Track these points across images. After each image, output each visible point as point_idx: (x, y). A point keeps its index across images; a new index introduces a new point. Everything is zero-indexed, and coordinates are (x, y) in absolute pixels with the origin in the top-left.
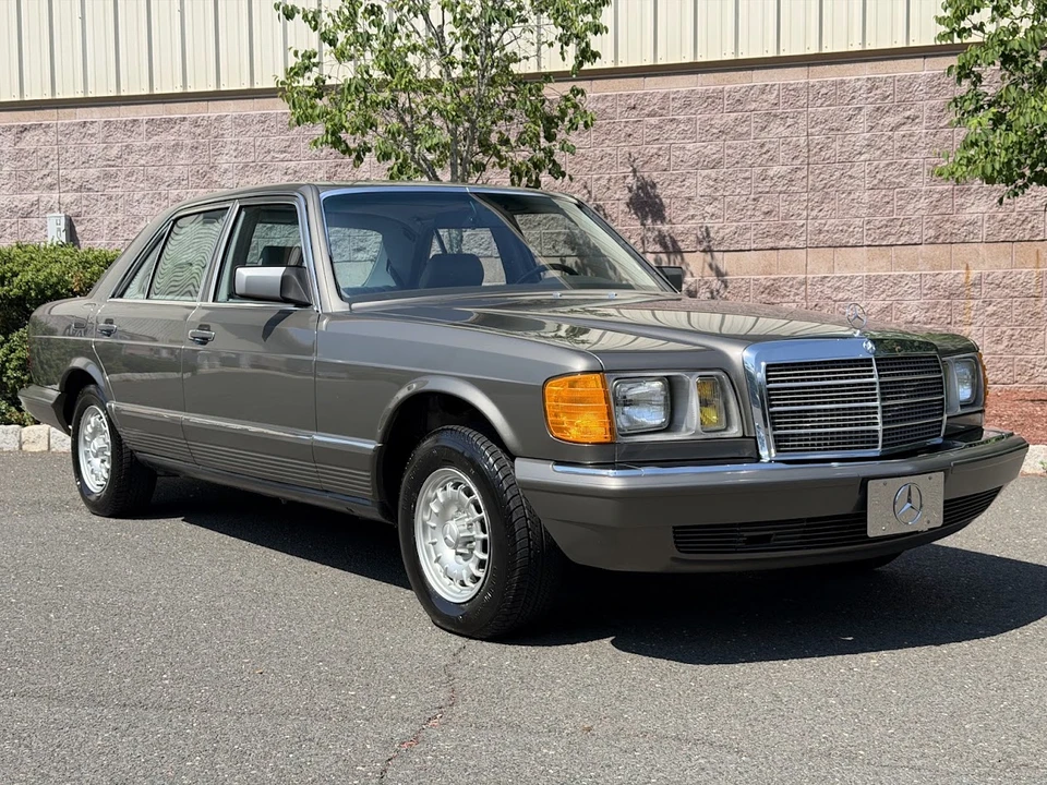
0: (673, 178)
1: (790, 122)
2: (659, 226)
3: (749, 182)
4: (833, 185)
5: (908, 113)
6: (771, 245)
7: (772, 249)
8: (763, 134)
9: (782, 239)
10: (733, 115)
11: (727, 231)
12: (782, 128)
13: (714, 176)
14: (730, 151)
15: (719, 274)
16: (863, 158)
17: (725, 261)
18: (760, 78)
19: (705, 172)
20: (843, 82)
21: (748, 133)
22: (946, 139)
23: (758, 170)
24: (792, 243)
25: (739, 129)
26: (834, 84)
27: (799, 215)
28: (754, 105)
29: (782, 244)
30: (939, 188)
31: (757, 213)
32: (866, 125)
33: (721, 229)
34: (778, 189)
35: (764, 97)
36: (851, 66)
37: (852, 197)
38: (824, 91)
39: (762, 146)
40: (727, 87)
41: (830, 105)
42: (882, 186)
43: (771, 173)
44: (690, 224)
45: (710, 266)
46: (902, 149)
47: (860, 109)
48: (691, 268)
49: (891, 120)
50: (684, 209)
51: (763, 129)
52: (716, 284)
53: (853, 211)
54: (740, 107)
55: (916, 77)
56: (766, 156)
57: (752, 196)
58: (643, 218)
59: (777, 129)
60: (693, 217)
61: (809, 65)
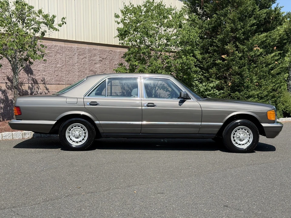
0: (35, 65)
1: (61, 54)
2: (32, 76)
3: (53, 68)
4: (70, 70)
5: (84, 56)
6: (58, 83)
7: (58, 84)
8: (56, 57)
9: (60, 82)
10: (49, 51)
11: (48, 79)
12: (59, 56)
13: (45, 65)
14: (48, 60)
15: (47, 89)
16: (76, 65)
17: (48, 86)
18: (54, 43)
19: (43, 64)
20: (72, 47)
21: (52, 56)
22: (92, 63)
23: (55, 65)
24: (63, 83)
25: (50, 55)
26: (70, 47)
27: (64, 77)
28: (53, 50)
29: (61, 83)
30: (91, 73)
31: (55, 75)
32: (76, 58)
33: (47, 79)
34: (59, 70)
35: (55, 48)
36: (73, 44)
37: (74, 73)
38: (68, 48)
39: (55, 59)
40: (47, 44)
41: (69, 52)
42: (80, 71)
43: (58, 66)
44: (39, 77)
45: (45, 87)
46: (84, 64)
47: (75, 54)
48: (40, 87)
49: (82, 57)
50: (38, 73)
51: (56, 55)
52: (46, 91)
53: (75, 77)
54: (50, 49)
55: (86, 48)
56: (57, 62)
57: (54, 71)
58: (28, 74)
59: (58, 56)
60: (40, 75)
61: (65, 42)
